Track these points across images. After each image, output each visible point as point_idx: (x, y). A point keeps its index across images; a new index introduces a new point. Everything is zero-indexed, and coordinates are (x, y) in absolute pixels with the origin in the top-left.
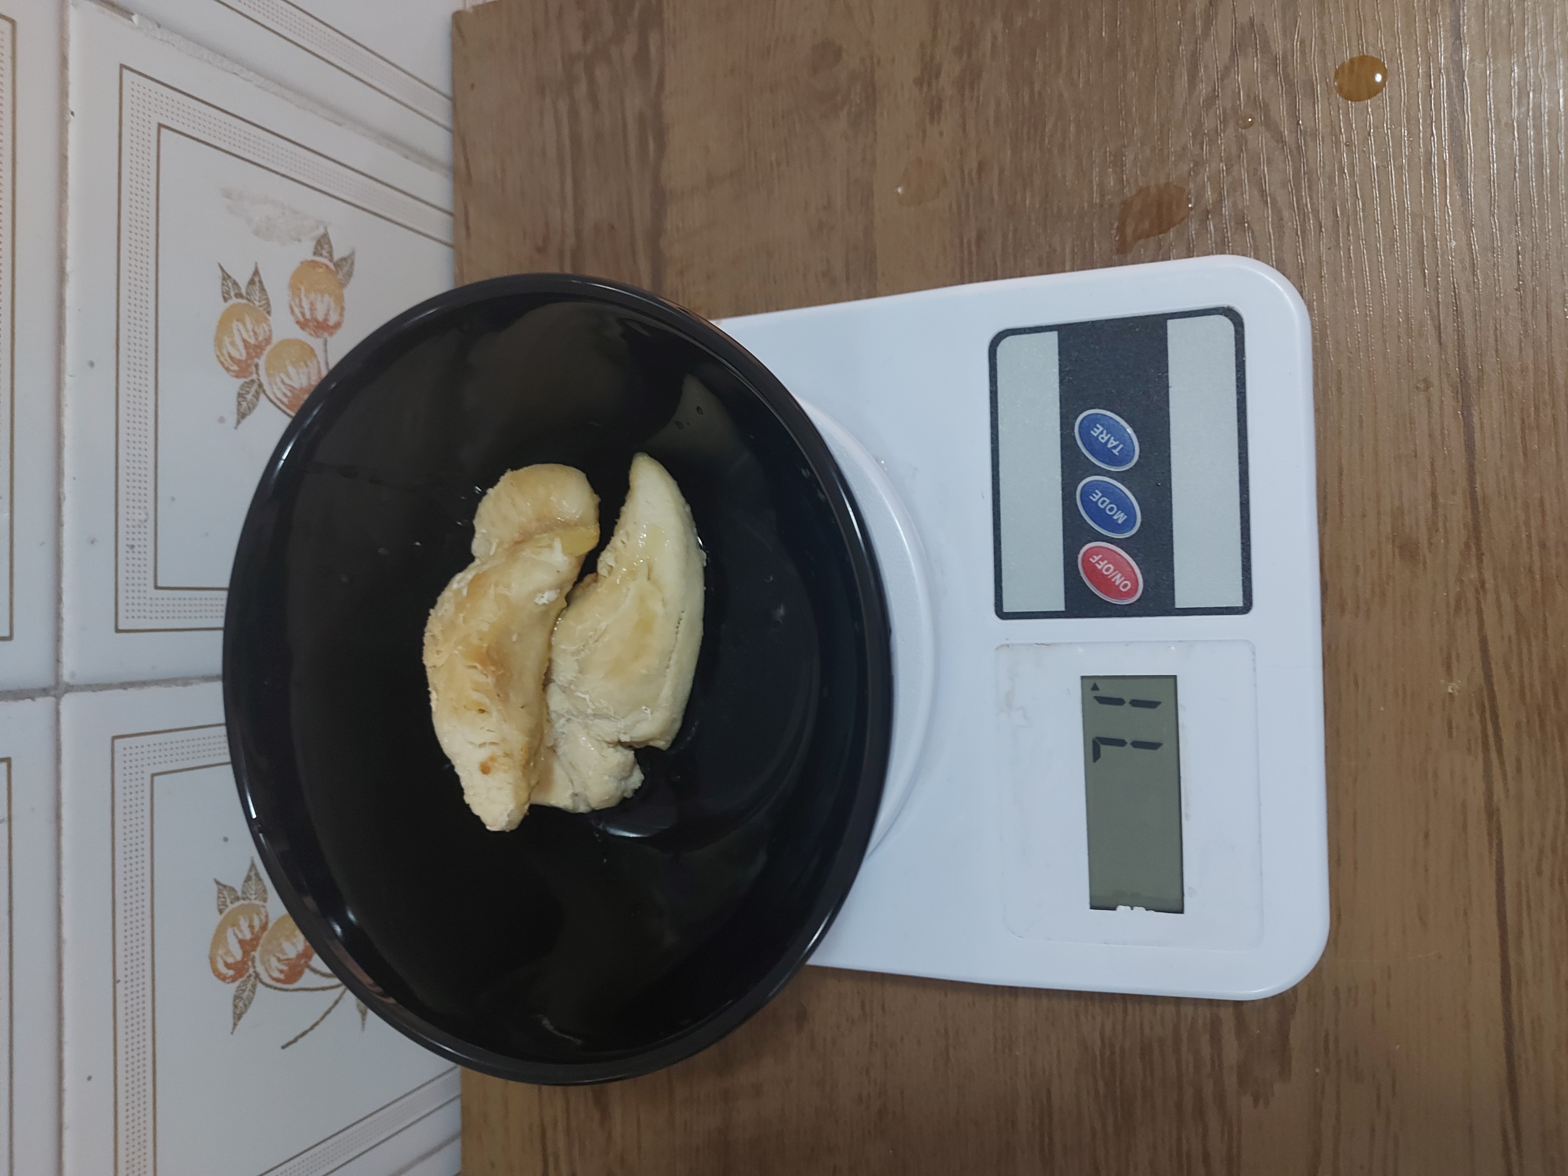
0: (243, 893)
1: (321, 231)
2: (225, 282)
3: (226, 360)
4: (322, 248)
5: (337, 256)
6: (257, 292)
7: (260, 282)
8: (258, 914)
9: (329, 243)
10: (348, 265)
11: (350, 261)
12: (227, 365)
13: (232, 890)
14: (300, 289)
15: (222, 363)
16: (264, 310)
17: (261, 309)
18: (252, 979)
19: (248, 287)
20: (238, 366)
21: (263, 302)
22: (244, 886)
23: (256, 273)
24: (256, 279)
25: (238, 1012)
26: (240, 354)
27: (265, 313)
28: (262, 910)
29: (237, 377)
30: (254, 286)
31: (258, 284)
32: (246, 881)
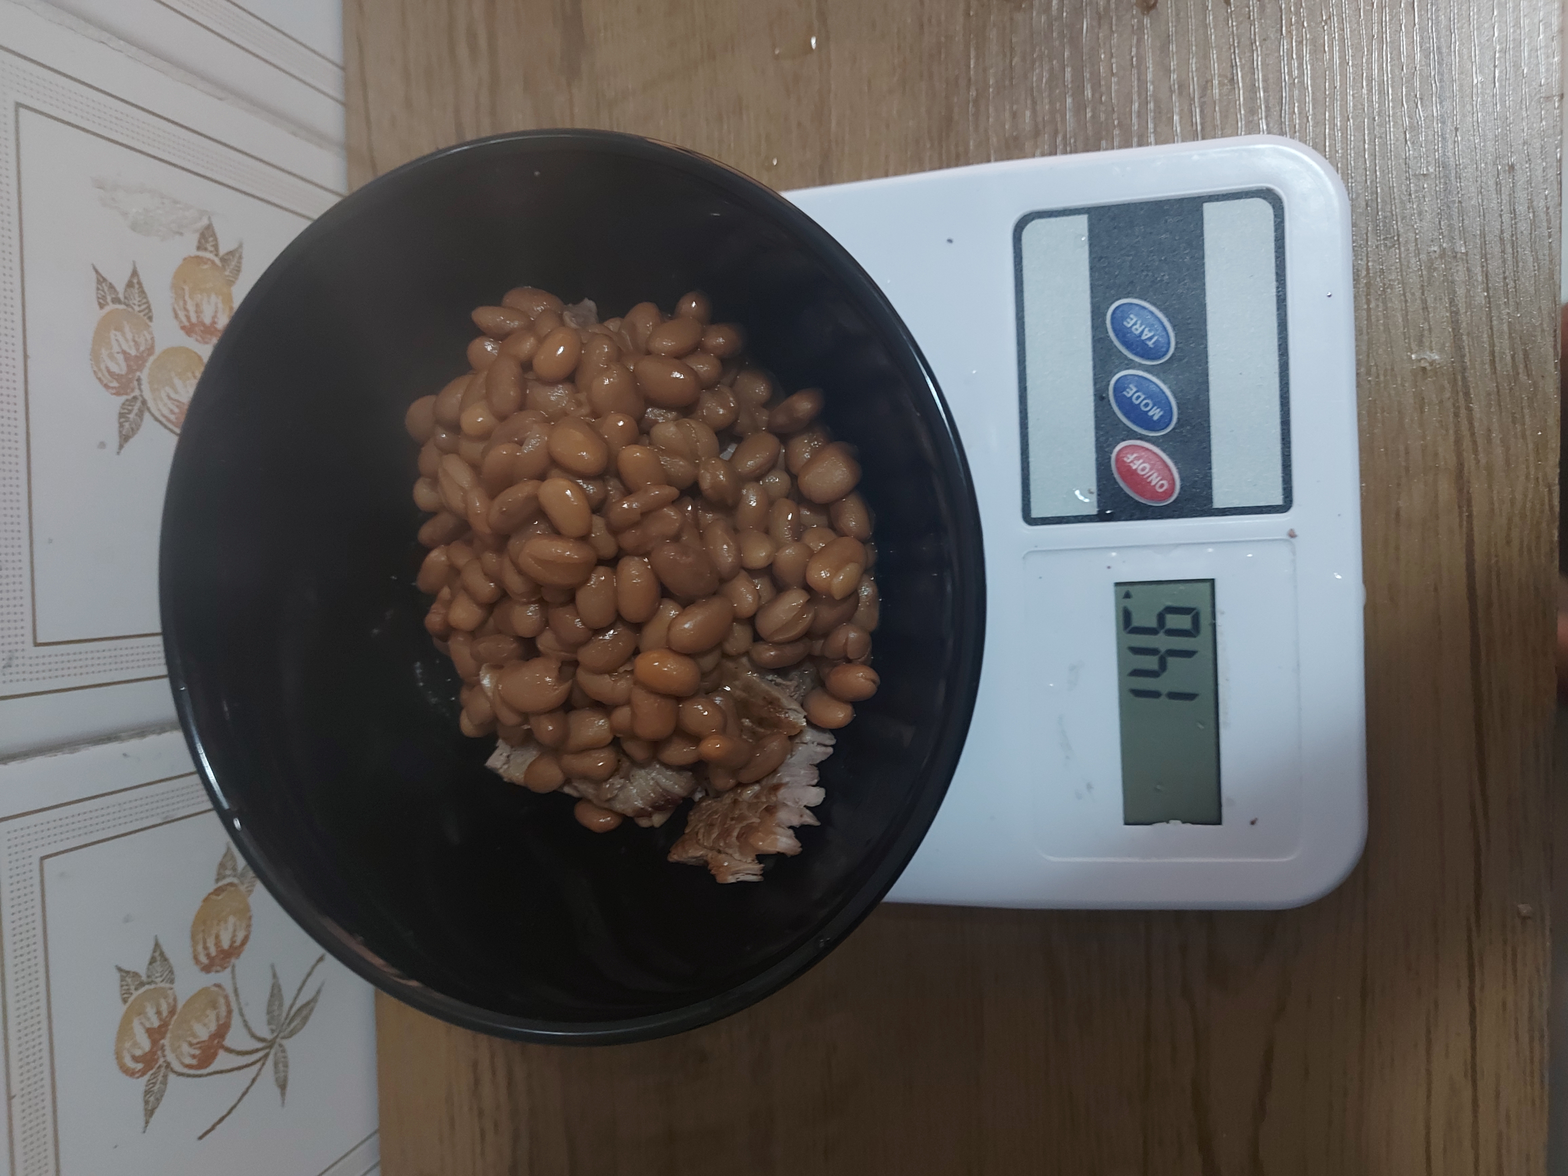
0: (148, 977)
1: (205, 222)
2: (100, 287)
3: (103, 375)
4: (207, 242)
5: (223, 251)
6: (137, 295)
7: (139, 283)
8: (166, 997)
9: (214, 235)
10: (236, 260)
11: (237, 255)
12: (105, 382)
13: (136, 975)
14: (183, 289)
15: (99, 379)
16: (144, 315)
17: (142, 314)
18: (163, 1070)
19: (126, 291)
20: (119, 383)
21: (143, 307)
22: (148, 969)
23: (135, 273)
24: (134, 281)
25: (150, 1108)
26: (119, 367)
27: (146, 318)
28: (170, 992)
29: (118, 394)
30: (132, 289)
31: (137, 286)
32: (151, 963)
